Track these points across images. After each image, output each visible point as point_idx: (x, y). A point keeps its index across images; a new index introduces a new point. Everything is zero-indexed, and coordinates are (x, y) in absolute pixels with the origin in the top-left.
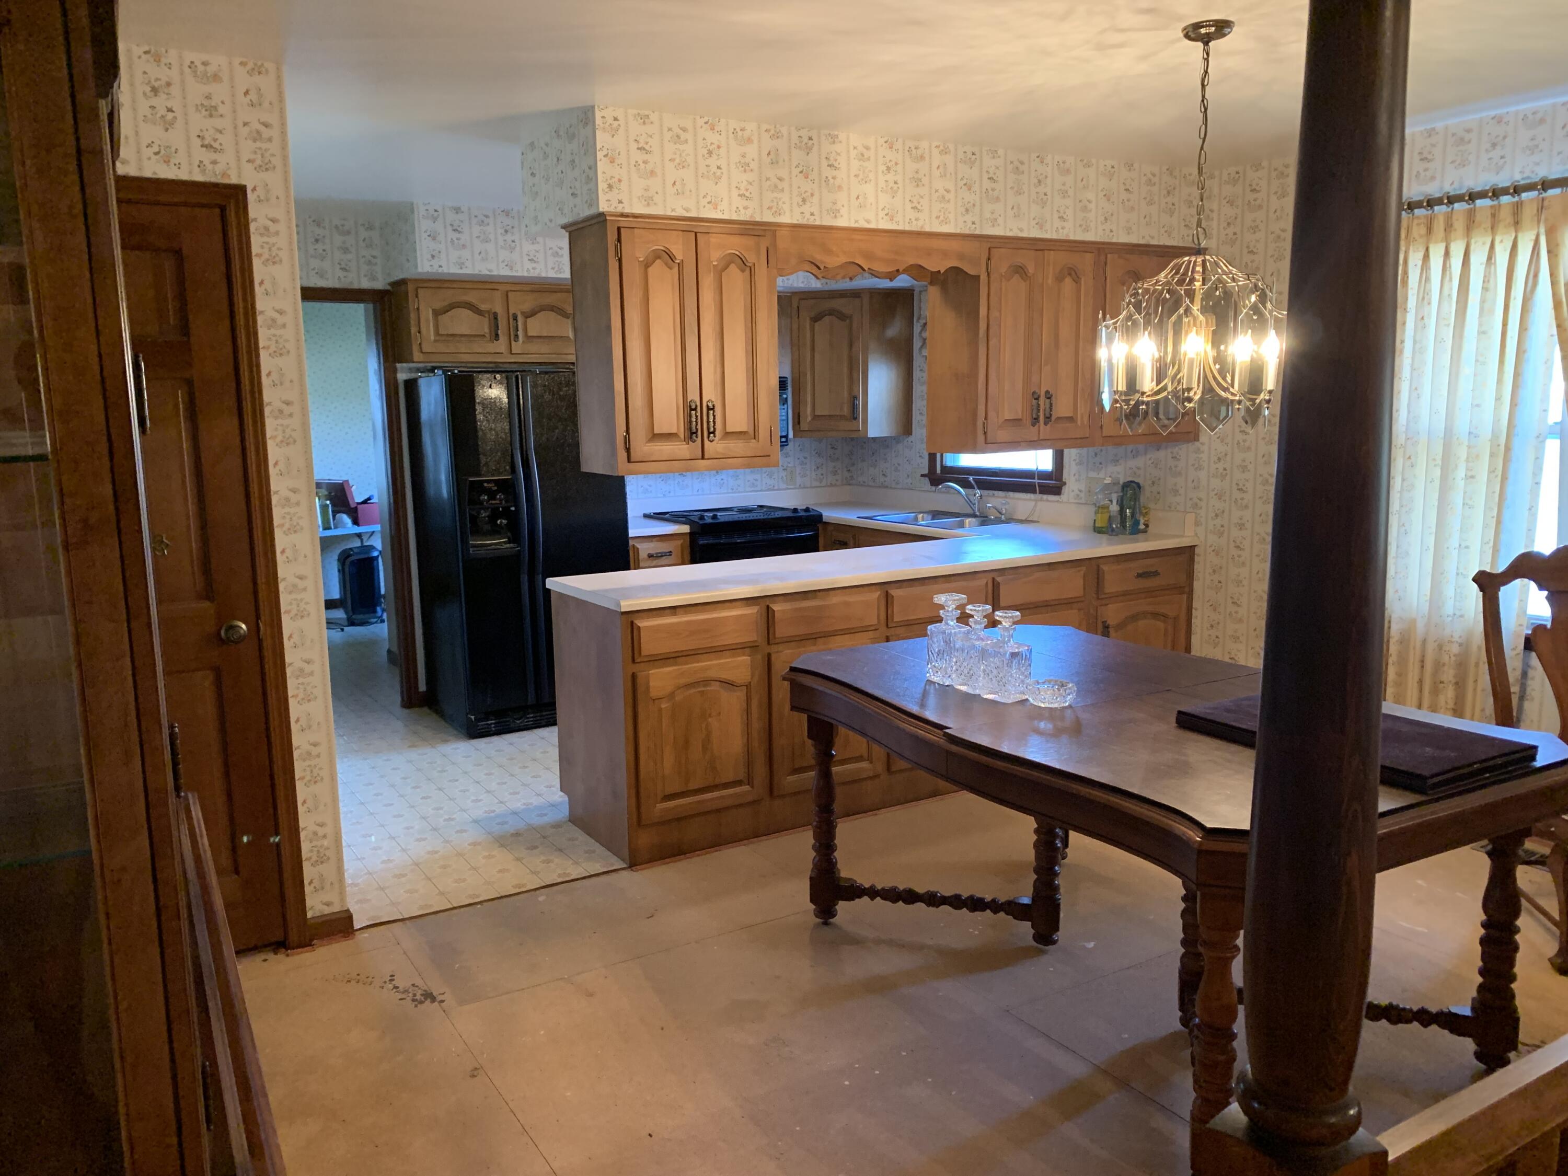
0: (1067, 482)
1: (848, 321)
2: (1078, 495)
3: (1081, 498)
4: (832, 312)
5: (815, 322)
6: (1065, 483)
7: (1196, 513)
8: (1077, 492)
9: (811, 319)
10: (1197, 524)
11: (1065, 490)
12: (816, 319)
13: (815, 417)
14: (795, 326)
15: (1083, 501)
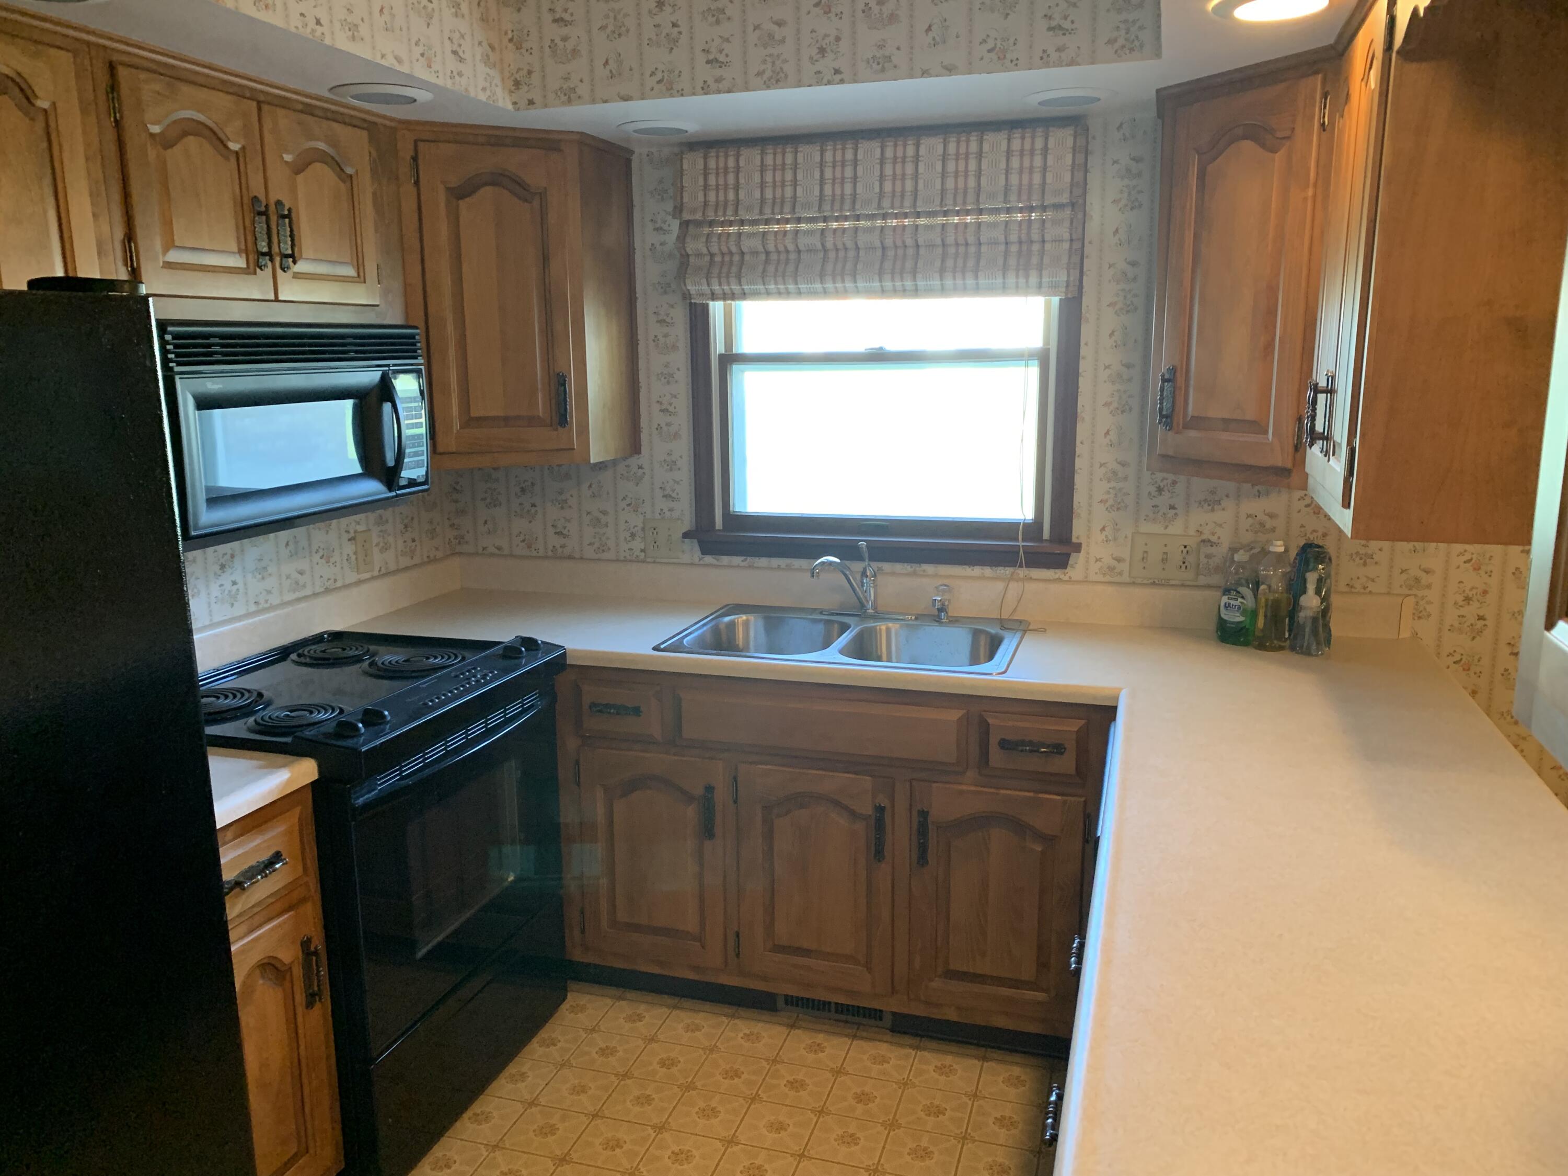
0: (1083, 540)
1: (536, 203)
2: (1111, 569)
3: (1120, 574)
4: (499, 179)
5: (461, 197)
6: (1078, 548)
7: (1415, 596)
8: (1107, 560)
9: (449, 190)
10: (1419, 615)
11: (1078, 562)
12: (460, 193)
13: (470, 422)
14: (409, 206)
15: (1126, 578)
